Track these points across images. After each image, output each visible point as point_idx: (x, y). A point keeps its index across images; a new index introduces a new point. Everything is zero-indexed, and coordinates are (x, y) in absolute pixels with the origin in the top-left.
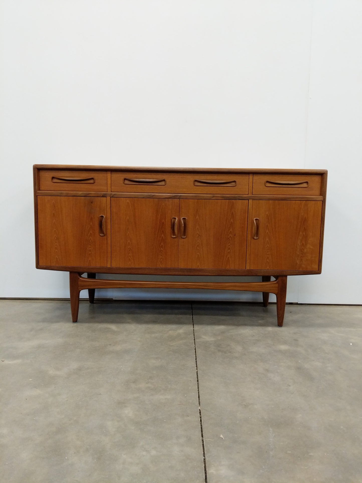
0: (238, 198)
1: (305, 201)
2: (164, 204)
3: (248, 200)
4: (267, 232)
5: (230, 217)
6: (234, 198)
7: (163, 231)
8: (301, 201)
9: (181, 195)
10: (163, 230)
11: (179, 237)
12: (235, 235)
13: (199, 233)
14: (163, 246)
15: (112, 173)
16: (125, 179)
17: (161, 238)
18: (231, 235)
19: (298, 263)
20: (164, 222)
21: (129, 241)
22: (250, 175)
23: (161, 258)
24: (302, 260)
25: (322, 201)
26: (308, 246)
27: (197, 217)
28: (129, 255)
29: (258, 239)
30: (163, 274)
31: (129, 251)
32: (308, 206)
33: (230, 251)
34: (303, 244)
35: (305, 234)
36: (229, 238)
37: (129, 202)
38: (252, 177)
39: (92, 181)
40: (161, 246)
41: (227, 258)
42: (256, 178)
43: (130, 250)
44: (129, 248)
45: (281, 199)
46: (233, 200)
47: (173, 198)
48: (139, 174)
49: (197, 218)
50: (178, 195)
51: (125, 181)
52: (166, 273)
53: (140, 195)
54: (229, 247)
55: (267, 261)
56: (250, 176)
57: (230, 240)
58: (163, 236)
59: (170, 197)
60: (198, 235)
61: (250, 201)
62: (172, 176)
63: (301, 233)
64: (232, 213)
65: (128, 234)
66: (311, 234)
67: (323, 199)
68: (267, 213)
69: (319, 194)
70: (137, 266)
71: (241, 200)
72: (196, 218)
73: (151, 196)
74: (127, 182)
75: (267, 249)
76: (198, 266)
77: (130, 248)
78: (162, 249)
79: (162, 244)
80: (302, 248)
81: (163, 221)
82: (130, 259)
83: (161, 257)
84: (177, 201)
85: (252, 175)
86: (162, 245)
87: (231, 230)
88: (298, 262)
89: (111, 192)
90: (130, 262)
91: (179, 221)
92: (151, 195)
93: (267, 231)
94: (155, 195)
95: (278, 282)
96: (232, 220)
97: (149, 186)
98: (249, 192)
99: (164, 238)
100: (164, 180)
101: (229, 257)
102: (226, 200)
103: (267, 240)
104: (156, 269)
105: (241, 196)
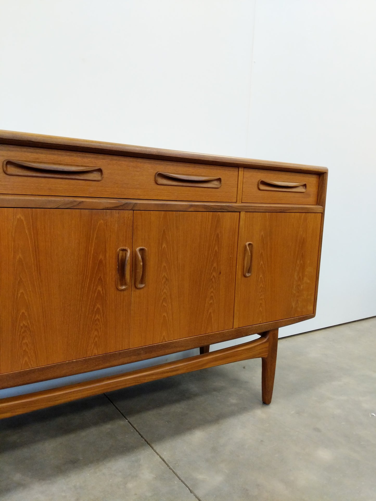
0: (226, 210)
1: (304, 213)
2: (102, 221)
3: (240, 212)
4: (261, 264)
5: (214, 242)
6: (221, 209)
7: (100, 279)
8: (301, 213)
9: (135, 203)
10: (100, 277)
11: (132, 287)
12: (220, 273)
13: (166, 276)
14: (101, 310)
16: (9, 163)
17: (96, 295)
18: (214, 274)
19: (294, 306)
20: (103, 259)
21: (23, 311)
22: (240, 169)
23: (96, 336)
24: (297, 301)
25: (322, 213)
26: (305, 278)
27: (164, 245)
28: (24, 341)
29: (251, 276)
30: (101, 367)
31: (23, 332)
32: (308, 221)
33: (213, 301)
34: (300, 277)
35: (302, 263)
36: (212, 279)
37: (23, 218)
38: (242, 172)
40: (95, 310)
41: (209, 313)
42: (247, 174)
43: (25, 331)
44: (24, 325)
45: (280, 210)
46: (219, 213)
47: (121, 208)
48: (42, 153)
49: (164, 247)
50: (130, 203)
51: (8, 166)
52: (108, 364)
53: (50, 201)
54: (212, 294)
55: (260, 309)
56: (239, 172)
58: (100, 288)
59: (115, 207)
60: (164, 280)
61: (243, 214)
62: (114, 162)
63: (298, 262)
64: (218, 235)
65: (19, 295)
66: (309, 262)
67: (321, 210)
68: (262, 233)
69: (316, 204)
70: (43, 364)
71: (230, 213)
72: (162, 247)
73: (75, 204)
74: (12, 170)
75: (260, 291)
76: (164, 337)
77: (26, 324)
78: (97, 316)
79: (98, 306)
80: (298, 284)
81: (101, 257)
82: (27, 350)
83: (96, 333)
84: (127, 214)
85: (242, 169)
86: (98, 309)
87: (215, 265)
88: (293, 304)
90: (26, 358)
92: (75, 201)
93: (262, 262)
94: (83, 202)
95: (268, 339)
96: (216, 248)
97: (67, 180)
98: (238, 198)
99: (103, 293)
100: (100, 170)
101: (211, 313)
102: (210, 213)
103: (261, 276)
104: (86, 361)
105: (231, 206)
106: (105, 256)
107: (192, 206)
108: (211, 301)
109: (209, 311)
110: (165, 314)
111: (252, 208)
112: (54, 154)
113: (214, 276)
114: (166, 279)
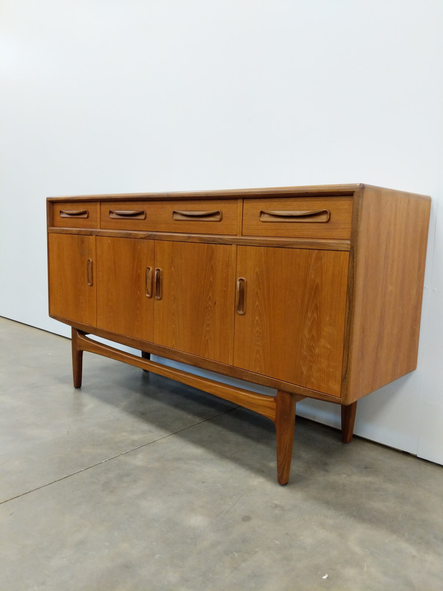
0: (218, 242)
1: (317, 251)
2: (139, 247)
3: (232, 245)
6: (213, 241)
7: (139, 287)
8: (311, 250)
9: (155, 235)
10: (139, 285)
11: (153, 298)
12: (215, 304)
13: (174, 294)
14: (139, 308)
15: (102, 204)
16: (110, 212)
17: (137, 296)
18: (210, 303)
19: (305, 373)
20: (140, 273)
21: (111, 296)
22: (239, 201)
23: (137, 325)
24: (311, 367)
25: (350, 251)
26: (323, 342)
27: (172, 269)
28: (111, 315)
29: (244, 314)
32: (323, 261)
33: (210, 328)
34: (313, 336)
35: (316, 317)
36: (208, 307)
37: (110, 242)
38: (242, 204)
39: (86, 216)
42: (249, 205)
43: (111, 309)
44: (111, 305)
45: (277, 244)
46: (213, 245)
47: (147, 238)
48: (122, 205)
50: (152, 235)
51: (110, 214)
53: (119, 233)
54: (208, 322)
55: (257, 357)
56: (239, 203)
57: (209, 311)
58: (139, 292)
59: (145, 237)
60: (173, 298)
61: (234, 247)
62: (152, 206)
63: (309, 314)
64: (212, 266)
65: (109, 287)
66: (328, 318)
67: (349, 247)
68: (257, 270)
71: (223, 245)
73: (129, 235)
75: (257, 335)
76: (173, 345)
78: (138, 311)
79: (138, 304)
80: (311, 344)
81: (139, 271)
82: (112, 320)
83: (137, 323)
84: (152, 242)
85: (241, 201)
86: (138, 306)
87: (210, 294)
88: (304, 369)
89: (101, 228)
90: (111, 325)
91: (153, 273)
92: (128, 233)
93: (257, 303)
94: (131, 233)
96: (211, 278)
97: (131, 220)
98: (238, 231)
99: (140, 297)
100: (142, 213)
101: (207, 339)
102: (205, 244)
103: (257, 318)
104: (133, 340)
105: (222, 239)
106: (141, 271)
107: (190, 237)
108: (208, 329)
109: (207, 338)
110: (173, 326)
111: (244, 241)
112: (126, 204)
113: (209, 305)
114: (175, 298)
